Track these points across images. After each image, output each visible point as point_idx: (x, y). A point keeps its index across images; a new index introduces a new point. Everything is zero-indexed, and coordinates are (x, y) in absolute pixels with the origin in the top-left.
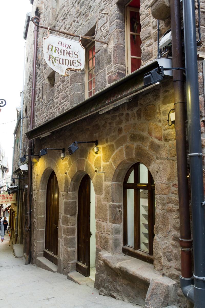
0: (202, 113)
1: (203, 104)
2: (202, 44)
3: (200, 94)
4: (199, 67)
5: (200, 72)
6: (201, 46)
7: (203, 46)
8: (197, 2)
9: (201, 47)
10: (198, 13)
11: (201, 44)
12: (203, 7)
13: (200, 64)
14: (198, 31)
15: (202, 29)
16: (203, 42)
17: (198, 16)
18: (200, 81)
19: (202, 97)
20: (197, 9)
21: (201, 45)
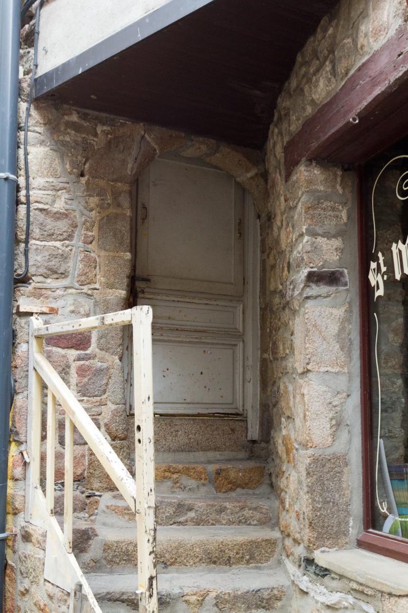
0: (20, 435)
1: (23, 415)
2: (32, 279)
3: (19, 391)
4: (22, 332)
5: (22, 344)
6: (30, 284)
7: (33, 285)
8: (24, 188)
9: (30, 287)
10: (25, 212)
11: (29, 280)
12: (39, 199)
13: (23, 325)
14: (23, 252)
15: (35, 247)
16: (33, 276)
17: (25, 220)
18: (22, 363)
19: (24, 399)
20: (25, 204)
21: (31, 281)
